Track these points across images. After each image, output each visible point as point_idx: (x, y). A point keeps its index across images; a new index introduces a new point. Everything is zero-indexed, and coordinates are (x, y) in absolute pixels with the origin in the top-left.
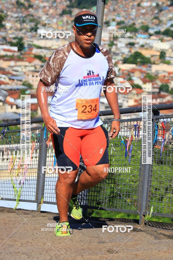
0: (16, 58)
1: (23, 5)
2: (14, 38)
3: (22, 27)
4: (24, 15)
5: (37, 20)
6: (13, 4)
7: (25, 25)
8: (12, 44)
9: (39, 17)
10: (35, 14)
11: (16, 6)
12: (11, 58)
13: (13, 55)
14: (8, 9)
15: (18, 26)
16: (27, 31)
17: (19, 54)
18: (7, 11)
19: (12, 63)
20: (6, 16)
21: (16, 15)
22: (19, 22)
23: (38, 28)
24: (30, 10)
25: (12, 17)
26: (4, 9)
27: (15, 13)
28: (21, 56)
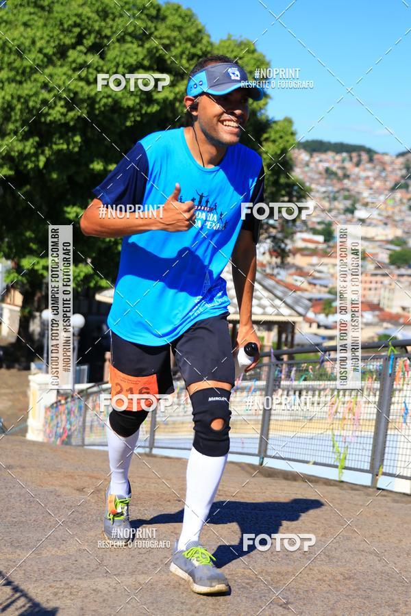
0: (321, 252)
1: (334, 174)
2: (319, 223)
3: (332, 206)
4: (336, 189)
5: (354, 197)
6: (320, 173)
7: (336, 204)
8: (315, 232)
9: (359, 193)
10: (352, 188)
11: (325, 175)
12: (314, 253)
13: (316, 248)
14: (312, 180)
15: (326, 204)
16: (339, 213)
17: (324, 246)
18: (311, 183)
19: (314, 260)
20: (310, 190)
21: (323, 189)
22: (327, 199)
23: (355, 209)
24: (346, 181)
25: (318, 191)
26: (306, 179)
27: (322, 186)
28: (329, 250)
